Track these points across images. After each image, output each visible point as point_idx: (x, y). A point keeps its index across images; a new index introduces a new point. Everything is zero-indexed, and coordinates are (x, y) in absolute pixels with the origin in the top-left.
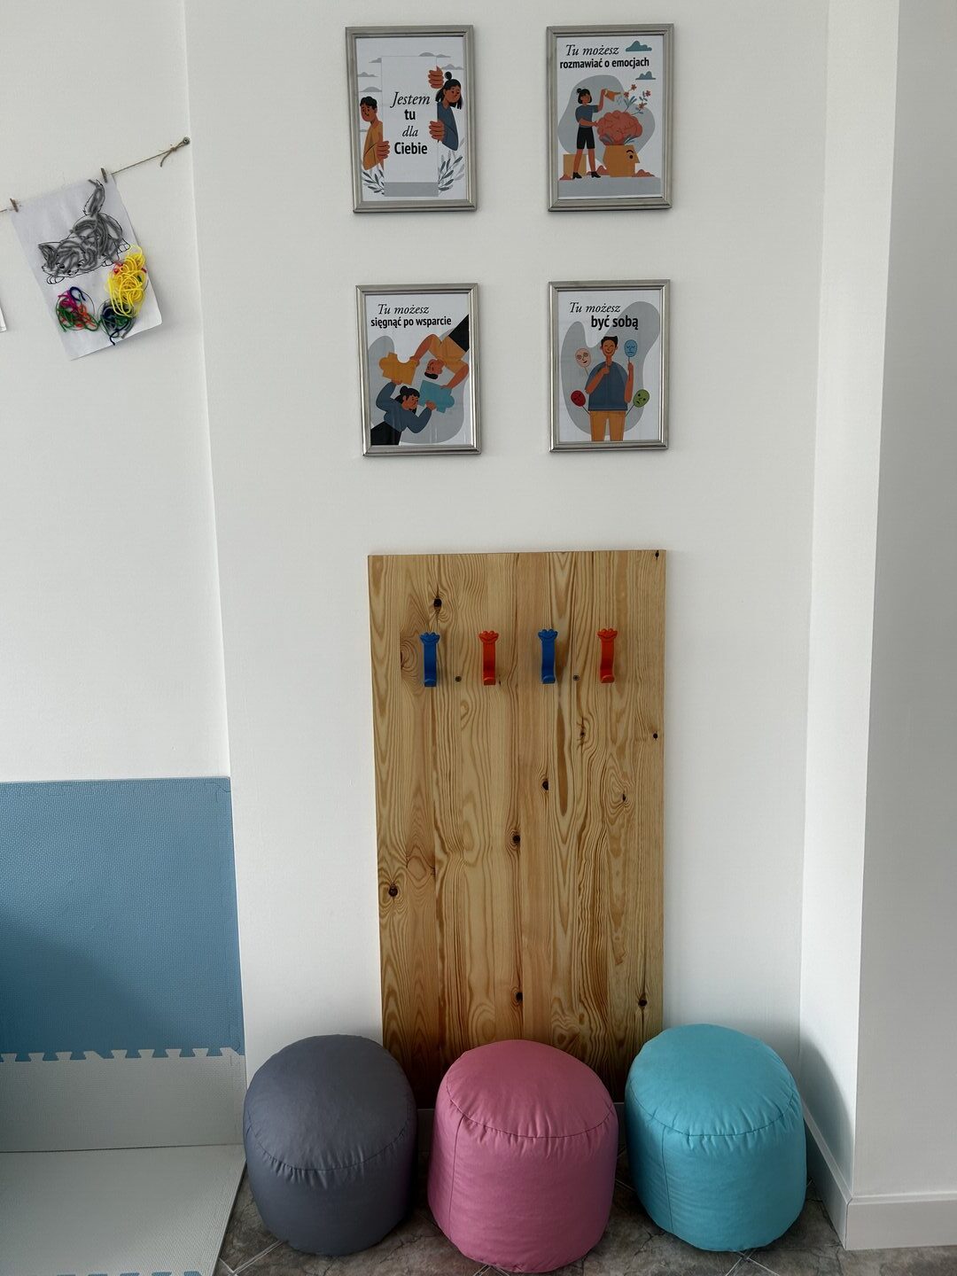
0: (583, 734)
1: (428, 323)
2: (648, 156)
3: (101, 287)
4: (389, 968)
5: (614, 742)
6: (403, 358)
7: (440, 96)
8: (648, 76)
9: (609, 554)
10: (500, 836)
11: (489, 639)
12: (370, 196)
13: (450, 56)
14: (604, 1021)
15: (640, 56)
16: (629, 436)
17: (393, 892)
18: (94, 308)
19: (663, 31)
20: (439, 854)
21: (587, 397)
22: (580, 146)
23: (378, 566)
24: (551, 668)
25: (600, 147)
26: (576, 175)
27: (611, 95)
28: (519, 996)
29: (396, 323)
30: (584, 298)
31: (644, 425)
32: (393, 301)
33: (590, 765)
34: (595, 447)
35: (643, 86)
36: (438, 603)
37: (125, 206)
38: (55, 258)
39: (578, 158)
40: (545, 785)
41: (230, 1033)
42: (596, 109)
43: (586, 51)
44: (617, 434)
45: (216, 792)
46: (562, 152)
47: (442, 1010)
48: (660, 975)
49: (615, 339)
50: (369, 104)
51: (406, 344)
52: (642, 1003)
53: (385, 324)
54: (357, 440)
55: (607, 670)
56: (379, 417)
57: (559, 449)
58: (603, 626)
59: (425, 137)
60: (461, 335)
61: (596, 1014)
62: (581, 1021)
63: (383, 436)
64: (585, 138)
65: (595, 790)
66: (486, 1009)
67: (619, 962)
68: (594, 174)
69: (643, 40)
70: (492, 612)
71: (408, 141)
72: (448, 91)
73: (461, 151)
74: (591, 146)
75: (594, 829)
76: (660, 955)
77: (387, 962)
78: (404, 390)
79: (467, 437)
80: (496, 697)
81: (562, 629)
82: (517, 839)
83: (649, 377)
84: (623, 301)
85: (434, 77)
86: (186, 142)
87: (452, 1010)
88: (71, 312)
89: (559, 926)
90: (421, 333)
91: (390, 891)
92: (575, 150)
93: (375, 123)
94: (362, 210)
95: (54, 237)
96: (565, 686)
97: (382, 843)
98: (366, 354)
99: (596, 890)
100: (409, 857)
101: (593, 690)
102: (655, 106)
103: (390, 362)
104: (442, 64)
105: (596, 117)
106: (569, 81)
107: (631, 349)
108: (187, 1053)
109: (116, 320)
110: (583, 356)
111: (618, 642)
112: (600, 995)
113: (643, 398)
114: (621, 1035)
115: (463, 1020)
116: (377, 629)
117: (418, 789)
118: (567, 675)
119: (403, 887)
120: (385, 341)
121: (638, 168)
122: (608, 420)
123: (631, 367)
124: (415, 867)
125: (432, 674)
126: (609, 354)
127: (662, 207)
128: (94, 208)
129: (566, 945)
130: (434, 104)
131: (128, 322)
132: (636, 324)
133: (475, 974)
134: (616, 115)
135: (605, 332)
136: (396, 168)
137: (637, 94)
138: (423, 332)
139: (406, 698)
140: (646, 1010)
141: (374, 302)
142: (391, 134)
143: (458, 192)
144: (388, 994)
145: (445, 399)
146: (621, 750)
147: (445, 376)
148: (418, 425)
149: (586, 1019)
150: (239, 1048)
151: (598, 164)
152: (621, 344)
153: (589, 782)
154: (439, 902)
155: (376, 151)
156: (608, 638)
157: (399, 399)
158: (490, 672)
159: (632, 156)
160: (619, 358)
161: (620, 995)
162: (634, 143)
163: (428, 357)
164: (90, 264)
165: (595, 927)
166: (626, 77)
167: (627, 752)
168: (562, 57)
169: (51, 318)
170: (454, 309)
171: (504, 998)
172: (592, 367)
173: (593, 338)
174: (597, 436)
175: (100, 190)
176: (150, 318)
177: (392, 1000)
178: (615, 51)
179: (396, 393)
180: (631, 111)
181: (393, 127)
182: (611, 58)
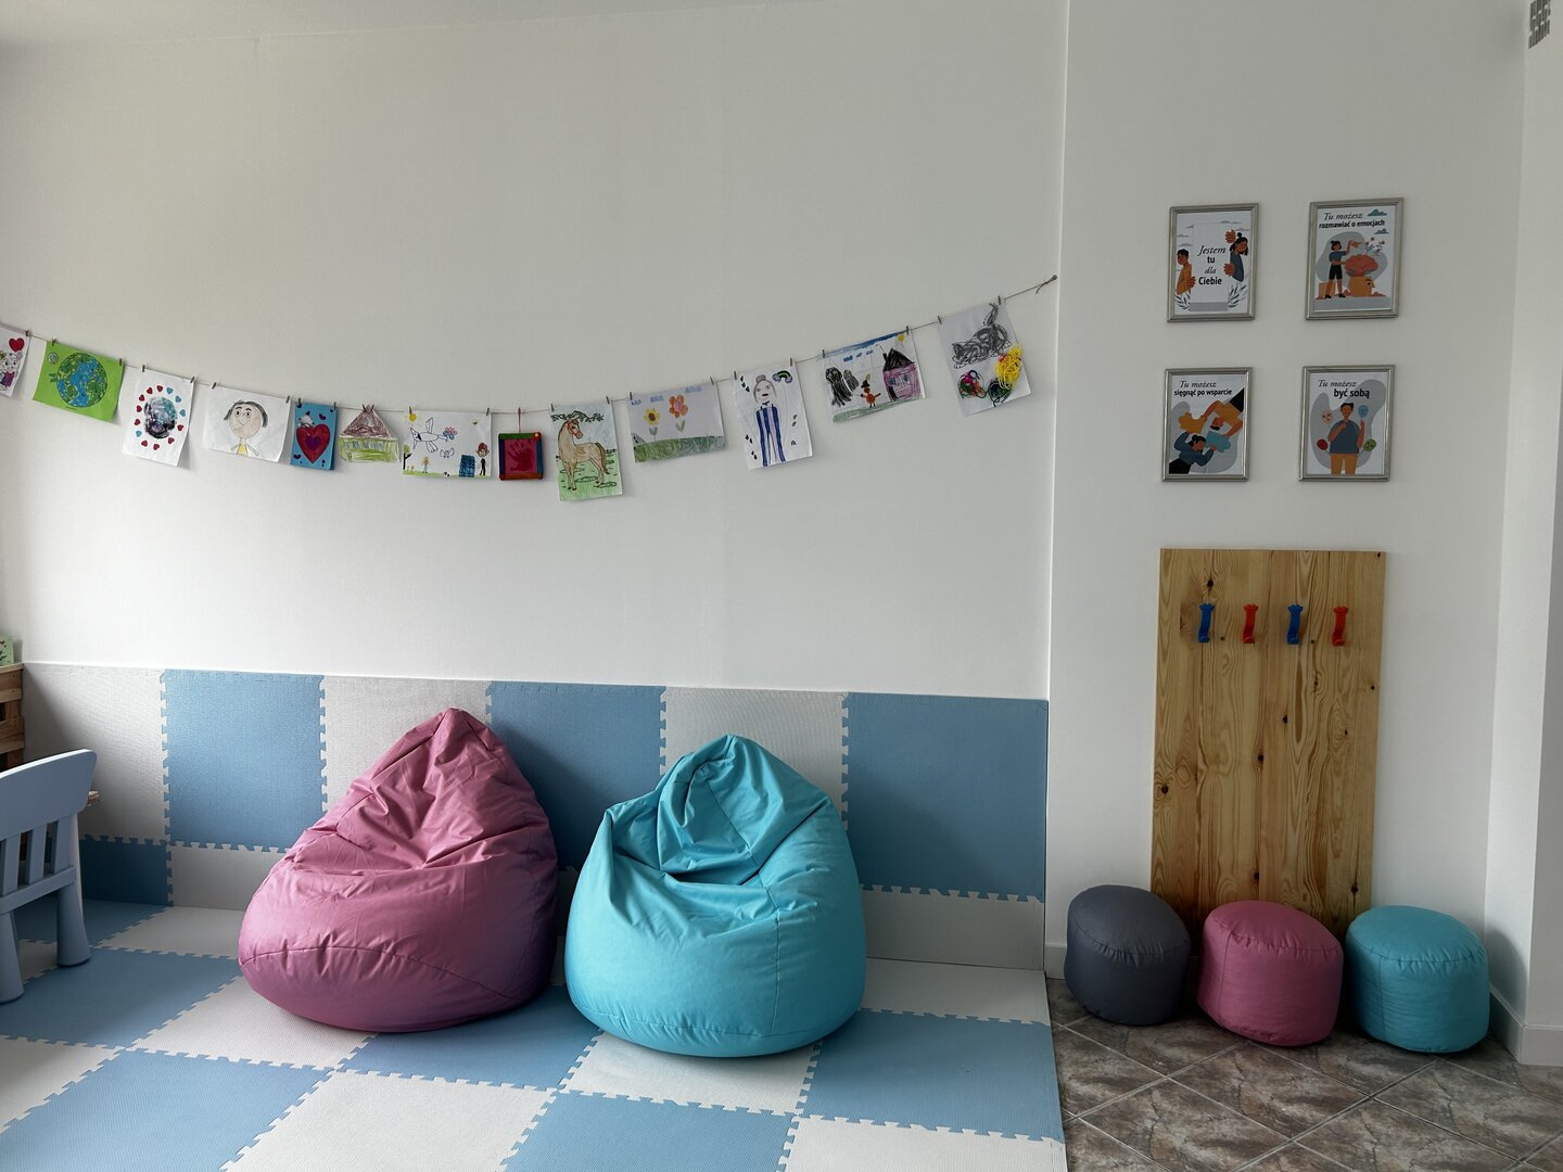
0: (1316, 683)
1: (1215, 393)
2: (1382, 283)
3: (989, 369)
4: (1159, 846)
5: (1340, 691)
6: (1196, 417)
7: (1233, 248)
8: (1384, 232)
9: (1342, 553)
10: (1248, 755)
11: (1251, 610)
12: (1179, 311)
13: (1241, 223)
14: (1323, 901)
15: (1378, 218)
16: (1359, 471)
17: (1165, 790)
18: (984, 383)
19: (1395, 202)
20: (1201, 765)
21: (1329, 443)
22: (1331, 277)
23: (1169, 557)
24: (1294, 634)
25: (1346, 278)
26: (1328, 296)
27: (1356, 245)
28: (1257, 876)
29: (1192, 393)
30: (1329, 377)
31: (1372, 464)
32: (1190, 379)
33: (1320, 707)
34: (1334, 478)
35: (1380, 238)
36: (1210, 584)
37: (1011, 320)
38: (961, 352)
39: (1330, 286)
40: (1285, 720)
41: (1033, 882)
42: (1344, 253)
43: (1339, 217)
44: (1351, 470)
45: (1042, 706)
46: (1318, 281)
47: (1196, 881)
48: (1369, 869)
49: (1352, 405)
50: (1184, 254)
51: (1198, 407)
52: (1354, 890)
53: (1185, 393)
54: (1156, 465)
55: (1338, 637)
56: (1175, 455)
57: (1307, 478)
58: (1335, 606)
59: (1221, 274)
60: (1238, 402)
61: (1317, 894)
62: (1304, 899)
63: (1178, 468)
64: (1335, 272)
65: (1324, 725)
66: (1231, 881)
67: (1337, 856)
68: (1341, 295)
69: (1380, 209)
70: (1253, 593)
71: (1208, 276)
72: (1238, 244)
73: (1245, 282)
74: (1340, 277)
75: (1322, 753)
76: (1370, 854)
77: (1157, 841)
78: (1195, 438)
79: (1238, 468)
80: (1251, 654)
81: (1305, 604)
82: (1261, 758)
83: (1377, 430)
84: (1359, 379)
85: (1230, 236)
86: (1054, 278)
87: (1204, 880)
88: (968, 386)
89: (1290, 828)
90: (1209, 400)
91: (1163, 789)
92: (1327, 280)
93: (1187, 266)
94: (1174, 320)
95: (962, 339)
96: (1305, 648)
97: (1158, 754)
98: (1170, 414)
99: (1321, 800)
100: (1178, 765)
101: (1327, 653)
102: (1388, 251)
103: (1186, 419)
104: (1236, 228)
105: (1344, 259)
106: (1325, 237)
107: (1363, 411)
108: (1003, 897)
109: (998, 390)
110: (1327, 416)
111: (1348, 616)
112: (1320, 882)
113: (1371, 445)
114: (1336, 913)
115: (1212, 891)
116: (1164, 600)
117: (1188, 717)
118: (1306, 640)
119: (1171, 786)
120: (1185, 405)
121: (1373, 291)
122: (1344, 460)
123: (1363, 424)
124: (1182, 773)
125: (1204, 634)
126: (1347, 414)
127: (1391, 316)
128: (991, 322)
129: (1295, 842)
130: (1228, 253)
131: (1007, 393)
132: (1367, 395)
133: (1224, 858)
134: (1359, 257)
135: (1344, 400)
136: (1199, 293)
137: (1375, 243)
138: (1212, 399)
139: (1183, 652)
140: (1358, 896)
141: (1177, 379)
142: (1197, 273)
143: (1241, 308)
144: (1157, 865)
145: (1225, 444)
146: (1346, 697)
147: (1226, 428)
148: (1203, 460)
149: (1309, 898)
150: (1042, 897)
151: (1344, 288)
152: (1356, 408)
153: (1319, 720)
154: (1199, 800)
155: (1187, 282)
156: (1341, 613)
157: (1191, 443)
158: (1248, 635)
159: (1370, 283)
160: (1355, 417)
161: (1337, 884)
162: (1371, 275)
163: (1214, 415)
164: (985, 356)
165: (1319, 826)
166: (1367, 233)
167: (1350, 699)
168: (1321, 221)
169: (954, 390)
170: (1235, 385)
171: (1244, 875)
172: (1332, 425)
173: (1335, 404)
174: (1336, 470)
175: (995, 309)
176: (1022, 389)
177: (1159, 871)
178: (1360, 216)
179: (1189, 439)
180: (1370, 254)
181: (1198, 267)
182: (1357, 221)
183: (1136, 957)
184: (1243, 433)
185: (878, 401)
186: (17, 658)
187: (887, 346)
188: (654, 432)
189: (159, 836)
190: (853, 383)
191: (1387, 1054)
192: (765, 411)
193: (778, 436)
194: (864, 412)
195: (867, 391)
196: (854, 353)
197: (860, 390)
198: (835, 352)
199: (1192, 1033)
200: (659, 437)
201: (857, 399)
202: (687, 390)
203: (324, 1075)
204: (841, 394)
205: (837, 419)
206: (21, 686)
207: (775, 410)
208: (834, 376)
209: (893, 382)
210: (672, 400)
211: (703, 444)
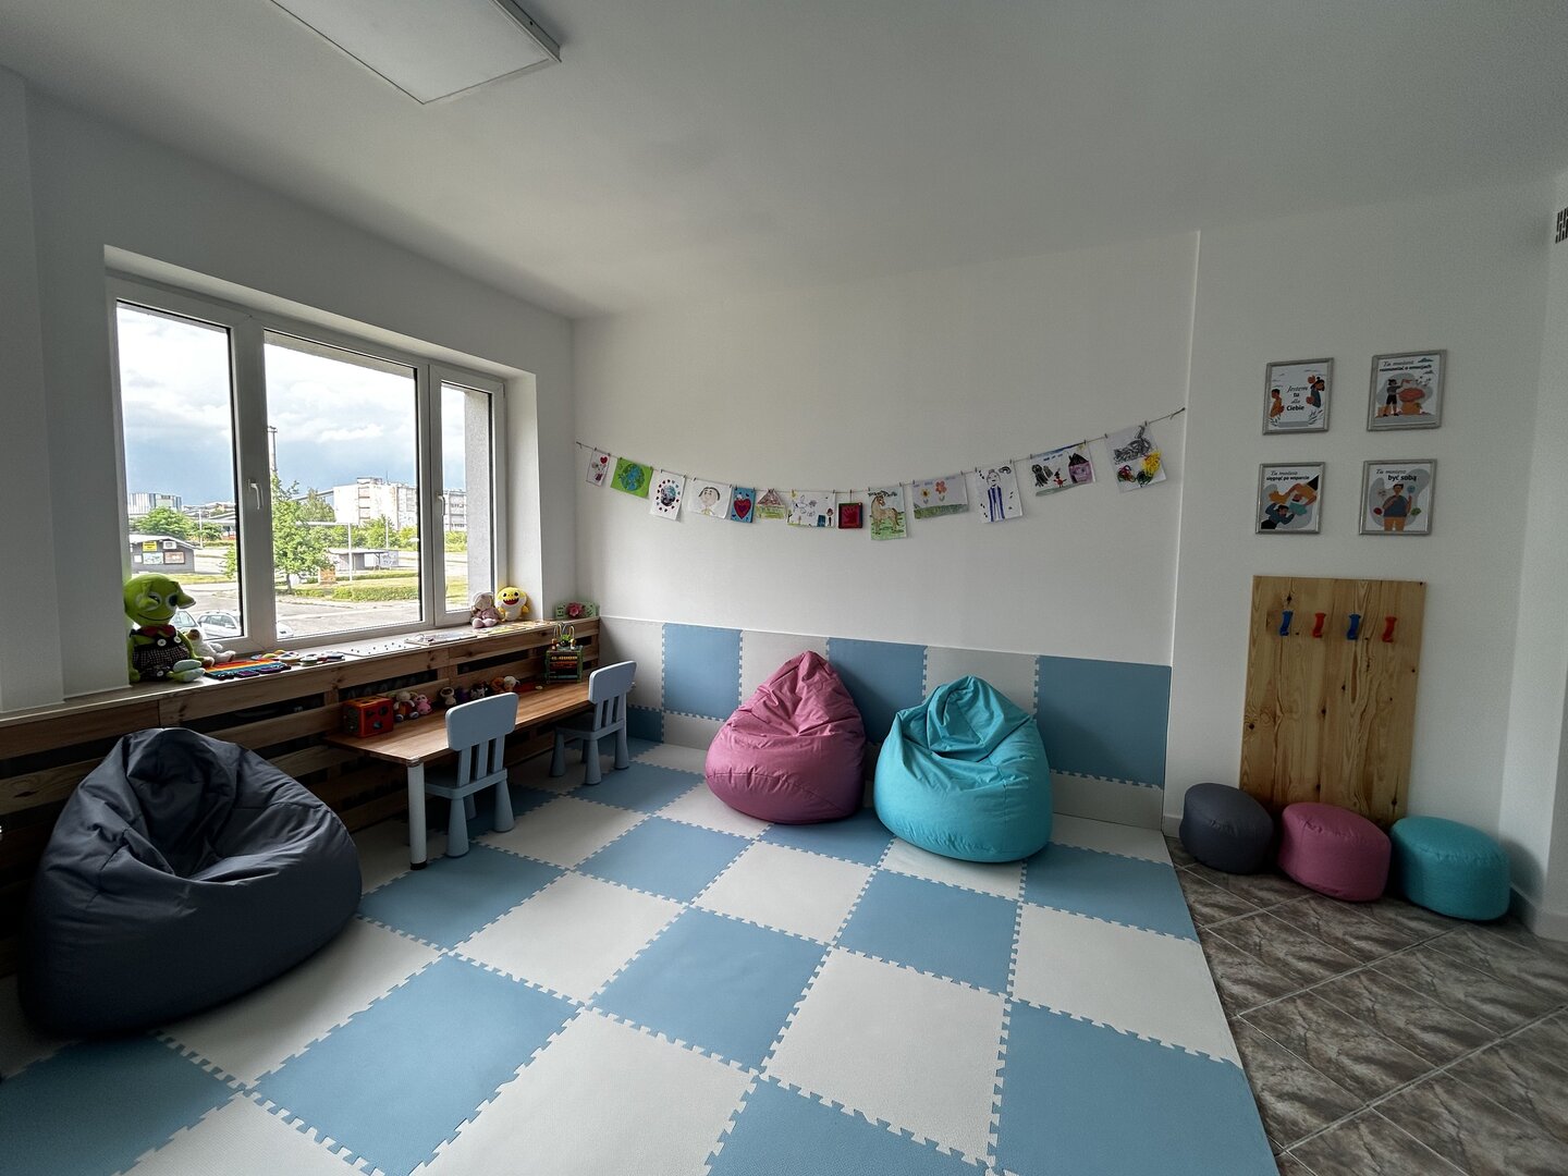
0: (1368, 666)
1: (1297, 478)
2: (1428, 406)
3: (1139, 465)
4: (1246, 762)
5: (1387, 672)
6: (1282, 493)
7: (1313, 387)
8: (1431, 372)
9: (1391, 582)
10: (1314, 708)
11: (1321, 617)
12: (1271, 428)
13: (1321, 371)
14: (1370, 809)
15: (1427, 364)
16: (1406, 529)
17: (1252, 727)
18: (1135, 473)
19: (1442, 353)
20: (1278, 712)
21: (1383, 510)
22: (1388, 403)
23: (1259, 582)
24: (1353, 634)
25: (1400, 403)
26: (1385, 415)
27: (1408, 381)
28: (1318, 787)
29: (1280, 479)
30: (1385, 468)
31: (1419, 523)
32: (1278, 470)
33: (1371, 681)
34: (1387, 532)
35: (1427, 376)
36: (1289, 599)
37: (1152, 435)
38: (1119, 455)
39: (1387, 408)
40: (1344, 688)
41: (1156, 775)
42: (1399, 387)
43: (1395, 364)
44: (1400, 527)
45: (1165, 672)
46: (1378, 406)
47: (1273, 786)
48: (1406, 790)
49: (1402, 486)
50: (1276, 392)
51: (1283, 488)
52: (1394, 803)
53: (1274, 479)
54: (1252, 524)
55: (1388, 636)
56: (1266, 517)
57: (1365, 533)
58: (1385, 615)
59: (1303, 403)
60: (1314, 484)
61: (1364, 804)
62: (1355, 804)
63: (1268, 526)
64: (1392, 400)
65: (1373, 693)
66: (1296, 790)
67: (1381, 779)
68: (1395, 414)
69: (1428, 357)
70: (1322, 605)
71: (1294, 405)
72: (1317, 384)
73: (1322, 408)
74: (1395, 402)
75: (1372, 710)
76: (1407, 781)
77: (1244, 759)
78: (1281, 507)
79: (1311, 526)
80: (1318, 646)
81: (1362, 614)
82: (1324, 712)
83: (1422, 501)
84: (1409, 469)
85: (1311, 380)
86: (1183, 409)
87: (1278, 787)
88: (1124, 475)
89: (1345, 759)
90: (1290, 484)
91: (1250, 726)
92: (1385, 405)
93: (1278, 399)
94: (1268, 433)
95: (1120, 447)
96: (1360, 643)
97: (1248, 704)
99: (1369, 742)
100: (1262, 712)
101: (1378, 648)
102: (1434, 385)
103: (1275, 495)
104: (1316, 374)
105: (1398, 391)
106: (1383, 379)
107: (1411, 490)
108: (1136, 784)
109: (1143, 477)
110: (1383, 493)
111: (1396, 623)
112: (1368, 797)
113: (1417, 512)
114: (1379, 817)
115: (1285, 793)
116: (1255, 608)
117: (1270, 683)
118: (1361, 637)
119: (1257, 725)
120: (1275, 486)
121: (1421, 411)
122: (1395, 521)
123: (1410, 498)
124: (1264, 717)
125: (1284, 630)
126: (1397, 492)
127: (1435, 427)
128: (1140, 436)
129: (1349, 768)
130: (1309, 391)
131: (1150, 479)
132: (1415, 479)
133: (1294, 774)
134: (1410, 390)
135: (1396, 482)
136: (1286, 416)
137: (1424, 380)
138: (1295, 482)
139: (1267, 641)
140: (1396, 807)
141: (1269, 472)
142: (1285, 403)
143: (1319, 424)
144: (1244, 774)
145: (1303, 511)
146: (1391, 676)
147: (1304, 501)
148: (1286, 521)
149: (1358, 805)
150: (1162, 785)
151: (1398, 410)
152: (1405, 487)
153: (1370, 689)
154: (1277, 735)
155: (1278, 409)
156: (1391, 621)
157: (1278, 510)
158: (1317, 632)
159: (1419, 406)
160: (1404, 493)
161: (1381, 798)
162: (1419, 401)
163: (1296, 492)
164: (1135, 457)
165: (1368, 760)
166: (1417, 374)
167: (1395, 678)
168: (1381, 367)
169: (1114, 476)
170: (1312, 473)
171: (1309, 786)
172: (1386, 499)
173: (1389, 485)
174: (1388, 528)
175: (1143, 429)
176: (1161, 476)
177: (1246, 777)
178: (1412, 363)
179: (1277, 507)
180: (1419, 387)
181: (1287, 399)
182: (1409, 366)
183: (1236, 830)
184: (1316, 505)
185: (1064, 484)
186: (597, 614)
187: (1071, 452)
188: (926, 502)
189: (659, 707)
190: (1049, 473)
191: (1426, 915)
192: (993, 490)
193: (1001, 505)
194: (1056, 490)
195: (1058, 478)
196: (1050, 456)
197: (1053, 477)
198: (1039, 456)
199: (1276, 884)
200: (929, 505)
201: (1051, 483)
202: (947, 479)
203: (751, 842)
204: (1041, 480)
205: (1038, 494)
206: (598, 627)
207: (999, 489)
208: (1037, 469)
209: (1075, 472)
210: (938, 484)
211: (955, 509)
